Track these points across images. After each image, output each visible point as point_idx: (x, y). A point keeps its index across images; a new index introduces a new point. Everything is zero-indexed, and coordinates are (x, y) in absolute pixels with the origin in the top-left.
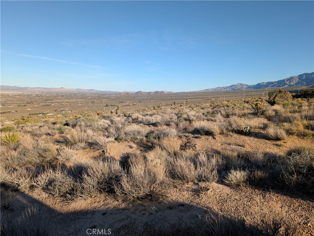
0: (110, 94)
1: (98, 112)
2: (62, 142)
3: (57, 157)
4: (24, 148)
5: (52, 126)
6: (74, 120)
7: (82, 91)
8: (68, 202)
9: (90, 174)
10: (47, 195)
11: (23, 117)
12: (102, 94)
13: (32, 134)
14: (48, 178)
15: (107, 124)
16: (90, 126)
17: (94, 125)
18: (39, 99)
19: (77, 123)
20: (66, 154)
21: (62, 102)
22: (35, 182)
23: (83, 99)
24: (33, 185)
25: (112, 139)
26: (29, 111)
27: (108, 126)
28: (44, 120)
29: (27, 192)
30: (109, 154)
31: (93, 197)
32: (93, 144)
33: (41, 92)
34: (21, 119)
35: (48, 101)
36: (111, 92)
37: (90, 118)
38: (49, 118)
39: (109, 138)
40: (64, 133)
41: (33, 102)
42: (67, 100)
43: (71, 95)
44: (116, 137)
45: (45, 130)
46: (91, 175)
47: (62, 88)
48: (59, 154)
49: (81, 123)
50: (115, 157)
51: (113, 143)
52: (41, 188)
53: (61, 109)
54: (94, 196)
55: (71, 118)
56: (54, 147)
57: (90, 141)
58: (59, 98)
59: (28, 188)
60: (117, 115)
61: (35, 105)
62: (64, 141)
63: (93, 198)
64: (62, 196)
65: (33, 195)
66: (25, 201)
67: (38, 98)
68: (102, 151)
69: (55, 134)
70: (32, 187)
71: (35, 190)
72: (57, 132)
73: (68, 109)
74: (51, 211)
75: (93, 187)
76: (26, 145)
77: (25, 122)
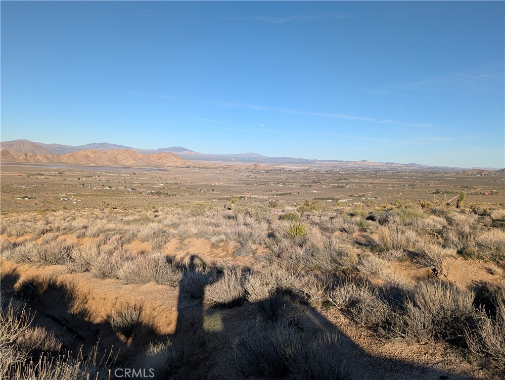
0: (446, 171)
1: (422, 202)
2: (365, 245)
3: (358, 267)
4: (313, 246)
5: (349, 218)
6: (383, 212)
7: (396, 166)
8: (379, 340)
9: (419, 304)
10: (347, 321)
11: (307, 202)
12: (431, 173)
13: (321, 228)
14: (348, 296)
15: (441, 223)
16: (410, 224)
17: (417, 223)
18: (329, 177)
19: (387, 217)
20: (372, 265)
21: (363, 183)
22: (331, 297)
23: (396, 179)
24: (328, 301)
25: (452, 251)
26: (314, 193)
27: (441, 228)
28: (335, 208)
29: (319, 309)
30: (445, 276)
31: (421, 343)
32: (417, 255)
33: (333, 167)
34: (304, 204)
35: (342, 181)
36: (448, 168)
37: (411, 210)
38: (342, 206)
39: (447, 248)
40: (366, 231)
41: (321, 182)
42: (370, 181)
43: (376, 172)
44: (459, 249)
45: (338, 223)
46: (421, 306)
47: (364, 161)
48: (360, 263)
49: (394, 218)
50: (458, 284)
51: (454, 259)
52: (339, 308)
53: (360, 194)
54: (423, 343)
55: (377, 208)
56: (354, 251)
57: (411, 250)
58: (358, 176)
59: (321, 304)
60: (458, 210)
61: (324, 185)
62: (367, 243)
63: (422, 345)
64: (369, 328)
65: (328, 316)
66: (317, 322)
67: (328, 175)
68: (432, 269)
69: (354, 231)
70: (326, 304)
71: (330, 310)
72: (356, 228)
73: (370, 194)
74: (355, 346)
75: (424, 326)
76: (315, 242)
77: (311, 208)
